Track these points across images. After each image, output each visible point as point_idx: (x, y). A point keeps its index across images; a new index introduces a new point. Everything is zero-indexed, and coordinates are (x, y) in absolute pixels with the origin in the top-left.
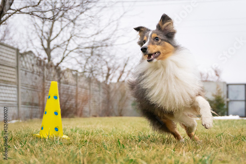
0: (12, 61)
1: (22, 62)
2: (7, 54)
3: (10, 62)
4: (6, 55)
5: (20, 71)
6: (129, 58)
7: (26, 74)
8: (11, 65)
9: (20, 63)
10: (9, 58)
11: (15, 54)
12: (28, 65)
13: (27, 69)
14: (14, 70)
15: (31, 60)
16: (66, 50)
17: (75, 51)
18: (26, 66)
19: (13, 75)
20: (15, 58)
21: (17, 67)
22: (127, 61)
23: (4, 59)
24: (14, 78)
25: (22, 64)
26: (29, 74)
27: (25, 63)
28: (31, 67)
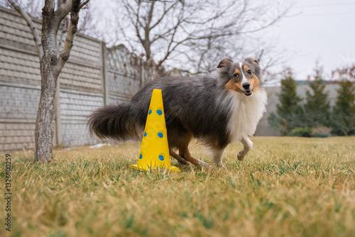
0: (96, 59)
1: (109, 60)
2: (89, 50)
3: (93, 61)
4: (87, 51)
5: (107, 74)
6: (263, 51)
7: (115, 77)
8: (94, 65)
9: (107, 62)
10: (91, 55)
11: (100, 50)
12: (118, 65)
13: (118, 70)
14: (98, 72)
15: (122, 57)
16: (172, 41)
17: (185, 42)
18: (115, 65)
19: (97, 79)
20: (99, 55)
21: (103, 68)
22: (260, 56)
23: (85, 56)
24: (99, 84)
25: (110, 64)
26: (120, 78)
27: (115, 62)
28: (123, 67)
